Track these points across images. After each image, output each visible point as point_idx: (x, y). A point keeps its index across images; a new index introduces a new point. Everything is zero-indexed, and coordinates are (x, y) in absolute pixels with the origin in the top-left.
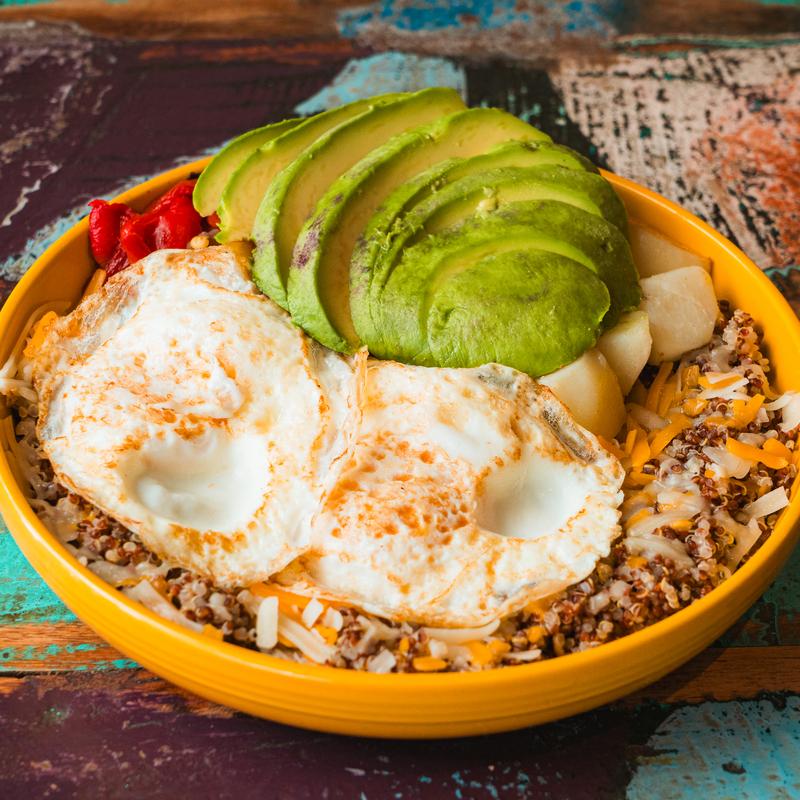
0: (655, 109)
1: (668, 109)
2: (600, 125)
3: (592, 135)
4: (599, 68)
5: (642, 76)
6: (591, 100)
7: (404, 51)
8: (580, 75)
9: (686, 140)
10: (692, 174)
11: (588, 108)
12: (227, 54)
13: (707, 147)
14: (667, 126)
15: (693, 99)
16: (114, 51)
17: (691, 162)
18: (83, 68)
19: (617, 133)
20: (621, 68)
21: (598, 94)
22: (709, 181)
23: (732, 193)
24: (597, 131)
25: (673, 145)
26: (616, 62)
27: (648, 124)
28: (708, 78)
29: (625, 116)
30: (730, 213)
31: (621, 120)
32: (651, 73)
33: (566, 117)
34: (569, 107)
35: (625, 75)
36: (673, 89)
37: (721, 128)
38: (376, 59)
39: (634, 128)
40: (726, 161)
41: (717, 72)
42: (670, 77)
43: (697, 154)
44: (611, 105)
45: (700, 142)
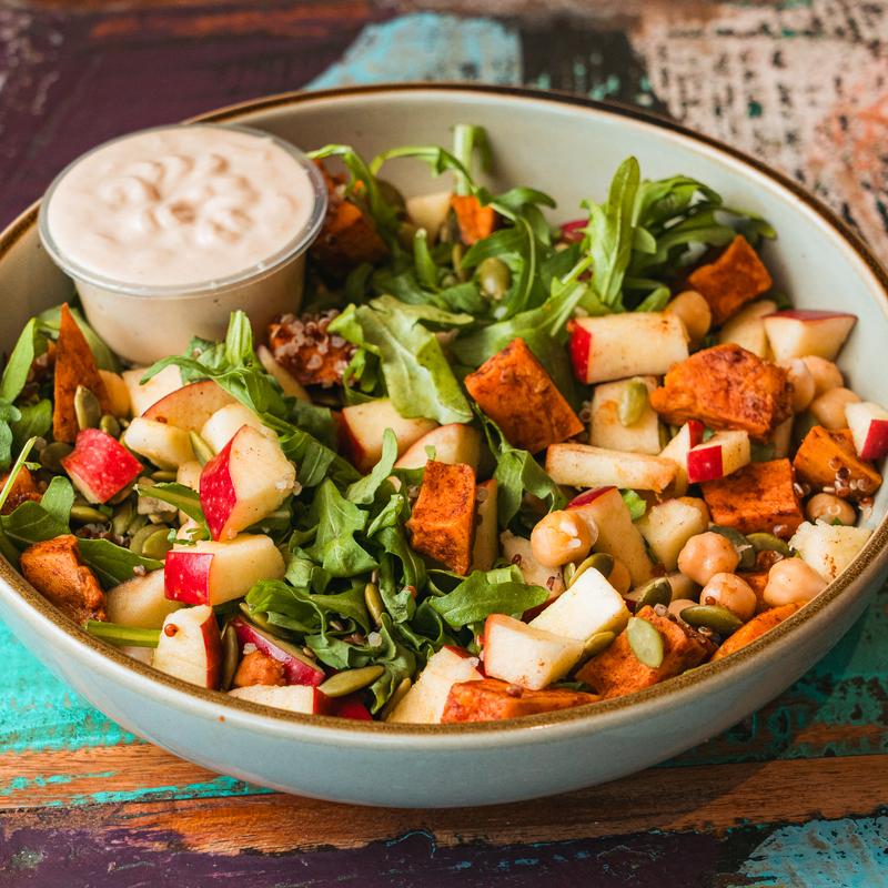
0: (769, 77)
1: (786, 77)
2: (696, 103)
3: (685, 116)
4: (695, 25)
5: (751, 34)
6: (684, 69)
7: (438, 11)
8: (672, 35)
9: (808, 117)
10: (816, 164)
11: (681, 79)
12: (205, 25)
13: (835, 127)
14: (785, 100)
15: (819, 62)
16: (57, 26)
17: (814, 147)
18: (18, 52)
19: (718, 111)
20: (725, 23)
21: (693, 61)
22: (838, 173)
23: (867, 186)
24: (692, 111)
25: (791, 125)
26: (717, 16)
27: (760, 98)
28: (840, 33)
29: (730, 90)
30: (864, 214)
31: (723, 95)
32: (764, 29)
33: (651, 94)
34: (654, 80)
35: (729, 33)
36: (795, 50)
37: (854, 101)
38: (401, 25)
39: (740, 105)
40: (860, 145)
41: (852, 23)
42: (788, 33)
43: (823, 137)
44: (710, 74)
45: (828, 120)
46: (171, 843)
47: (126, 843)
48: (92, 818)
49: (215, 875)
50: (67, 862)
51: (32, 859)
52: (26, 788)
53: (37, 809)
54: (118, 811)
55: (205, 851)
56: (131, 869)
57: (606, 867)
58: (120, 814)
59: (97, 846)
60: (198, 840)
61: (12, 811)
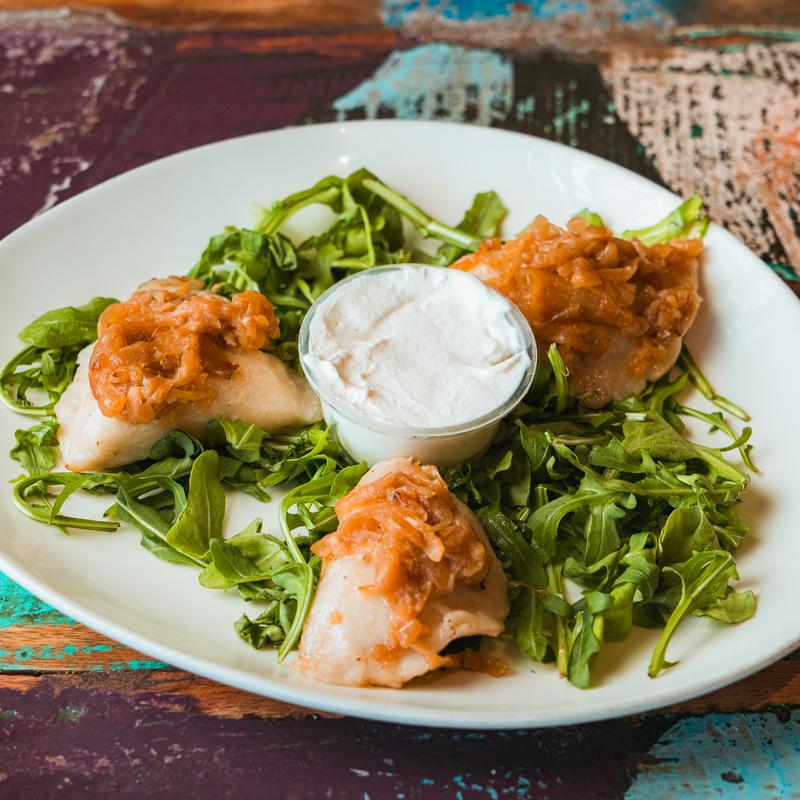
0: (709, 106)
1: (722, 106)
2: (650, 124)
3: (641, 134)
4: (653, 62)
5: (698, 71)
6: (642, 97)
7: (451, 43)
8: (633, 70)
9: (738, 139)
10: (742, 177)
11: (639, 105)
12: (265, 44)
13: (760, 148)
14: (721, 125)
15: (750, 96)
16: (149, 40)
17: (741, 164)
18: (117, 59)
19: (667, 132)
20: (676, 62)
21: (650, 91)
22: (759, 185)
23: (783, 197)
24: (646, 130)
25: (725, 145)
26: (672, 56)
27: (700, 122)
28: (767, 73)
29: (677, 115)
30: (779, 218)
31: (672, 119)
32: (708, 68)
33: (615, 115)
34: (618, 104)
35: (679, 70)
36: (729, 85)
37: (776, 128)
38: (420, 52)
39: (685, 127)
40: (779, 163)
41: (778, 67)
42: (727, 72)
43: (749, 156)
44: (663, 102)
45: (754, 142)
46: (189, 706)
47: (151, 705)
48: (126, 682)
49: (222, 735)
50: (103, 716)
51: (75, 713)
52: (75, 654)
53: (82, 672)
54: (147, 677)
55: (215, 714)
56: (154, 726)
57: (540, 744)
58: (149, 679)
59: (128, 705)
60: (211, 704)
61: (62, 673)
